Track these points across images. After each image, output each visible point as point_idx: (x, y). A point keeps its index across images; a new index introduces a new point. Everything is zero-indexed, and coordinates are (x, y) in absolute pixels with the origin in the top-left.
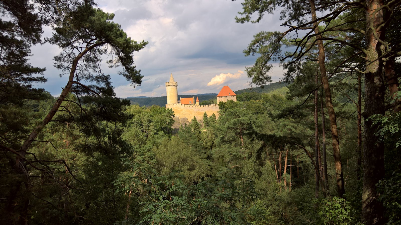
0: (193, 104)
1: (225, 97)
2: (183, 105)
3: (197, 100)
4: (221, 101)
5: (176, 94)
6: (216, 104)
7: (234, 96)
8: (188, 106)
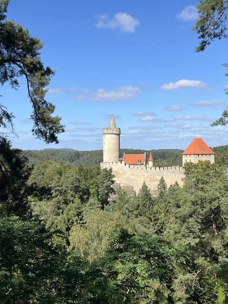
0: (143, 164)
1: (195, 155)
2: (128, 165)
3: (151, 158)
4: (188, 161)
5: (118, 146)
6: (181, 165)
7: (210, 155)
8: (136, 167)
